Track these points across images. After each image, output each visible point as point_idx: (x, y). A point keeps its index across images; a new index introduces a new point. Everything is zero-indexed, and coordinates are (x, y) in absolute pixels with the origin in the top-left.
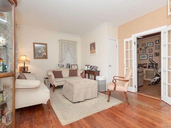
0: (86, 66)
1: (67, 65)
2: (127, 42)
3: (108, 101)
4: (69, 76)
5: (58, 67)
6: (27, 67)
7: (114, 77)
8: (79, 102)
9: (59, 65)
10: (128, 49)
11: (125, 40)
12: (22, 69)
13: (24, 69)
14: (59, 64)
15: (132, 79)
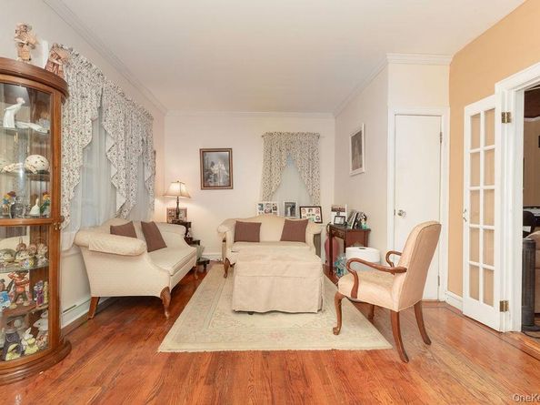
0: (333, 210)
1: (286, 207)
2: (476, 117)
3: (337, 331)
4: (281, 240)
5: (258, 211)
6: (185, 210)
7: (389, 254)
8: (251, 313)
9: (262, 205)
10: (479, 146)
11: (470, 110)
12: (174, 214)
13: (178, 214)
14: (263, 203)
15: (492, 271)
